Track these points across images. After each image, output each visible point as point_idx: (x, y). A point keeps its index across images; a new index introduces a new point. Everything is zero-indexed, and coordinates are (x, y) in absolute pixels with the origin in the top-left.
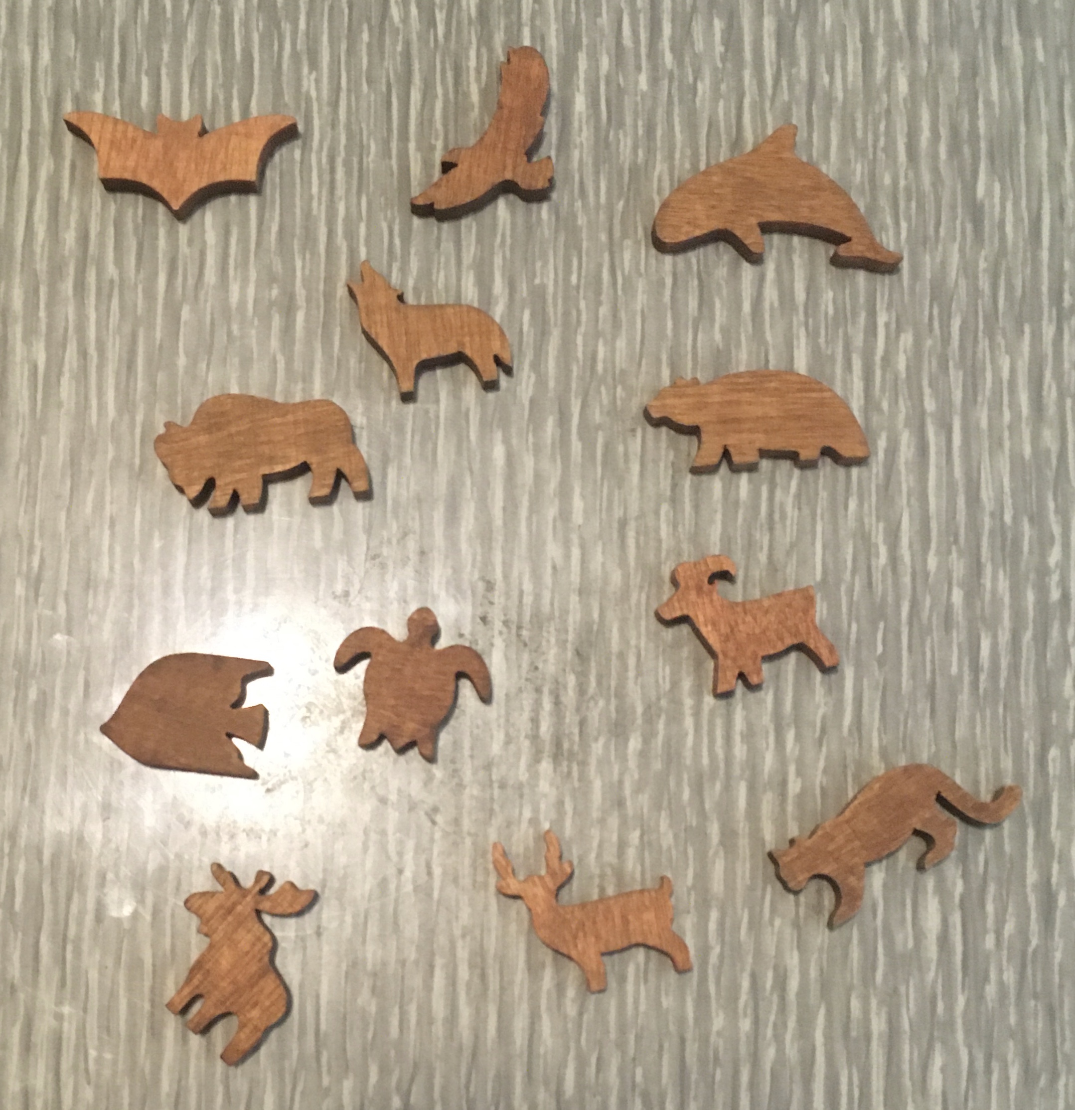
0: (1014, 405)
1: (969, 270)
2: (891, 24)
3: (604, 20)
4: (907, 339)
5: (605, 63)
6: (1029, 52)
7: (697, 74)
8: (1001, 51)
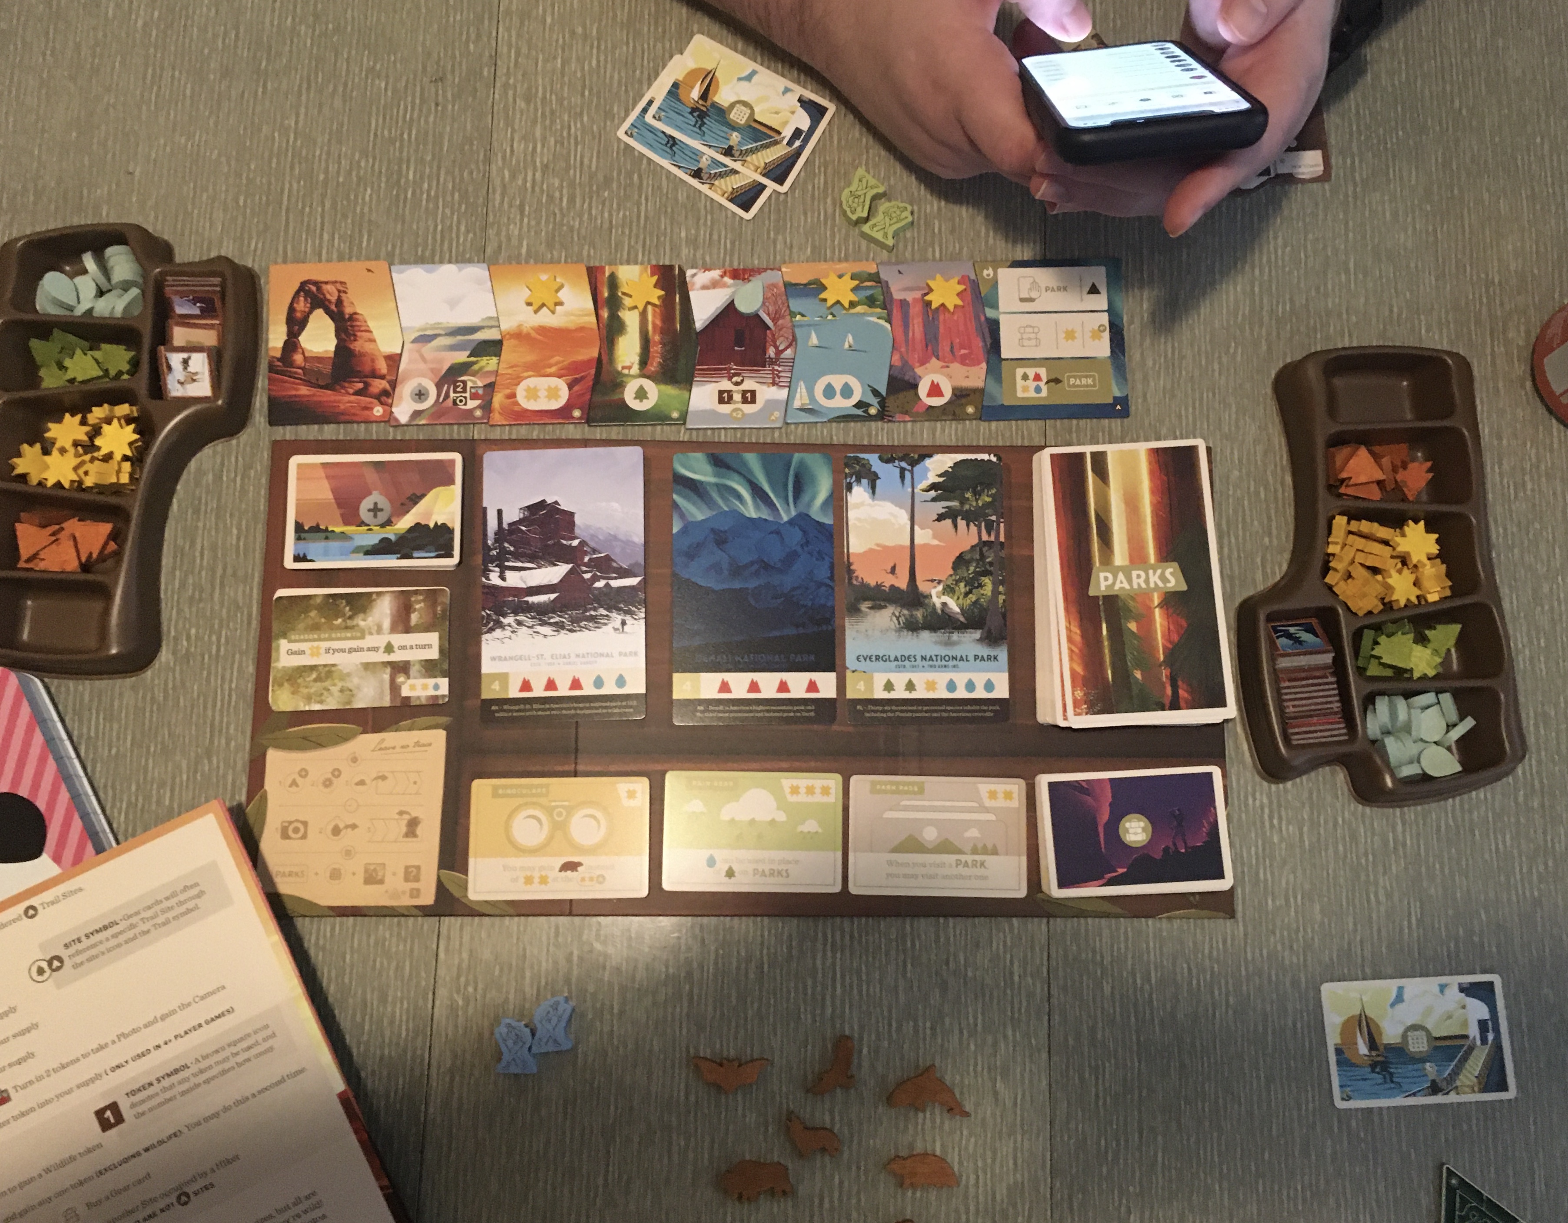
0: (1008, 1166)
1: (993, 1115)
2: (968, 1024)
3: (873, 1020)
4: (973, 1140)
5: (873, 1037)
6: (1014, 1036)
7: (904, 1042)
8: (1005, 1037)
